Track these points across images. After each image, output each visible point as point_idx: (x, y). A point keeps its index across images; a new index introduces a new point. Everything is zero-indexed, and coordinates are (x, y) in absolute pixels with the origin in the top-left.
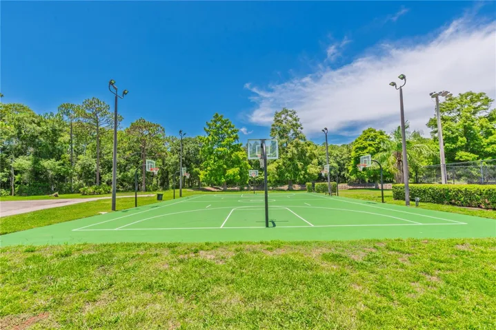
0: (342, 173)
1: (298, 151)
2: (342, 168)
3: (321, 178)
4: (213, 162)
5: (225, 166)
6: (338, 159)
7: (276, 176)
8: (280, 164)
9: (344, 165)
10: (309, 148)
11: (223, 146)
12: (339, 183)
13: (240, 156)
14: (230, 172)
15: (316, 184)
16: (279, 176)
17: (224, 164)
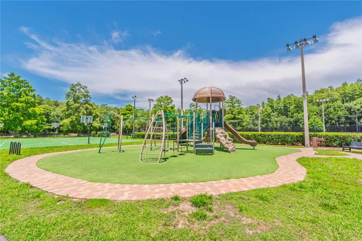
0: (113, 127)
1: (87, 112)
2: (113, 123)
3: (101, 129)
4: (7, 113)
5: (22, 118)
6: (112, 118)
7: (70, 127)
8: (74, 119)
9: (115, 121)
10: (94, 111)
11: (21, 102)
12: (111, 132)
13: (37, 111)
14: (28, 123)
15: (98, 133)
16: (72, 127)
17: (21, 116)
